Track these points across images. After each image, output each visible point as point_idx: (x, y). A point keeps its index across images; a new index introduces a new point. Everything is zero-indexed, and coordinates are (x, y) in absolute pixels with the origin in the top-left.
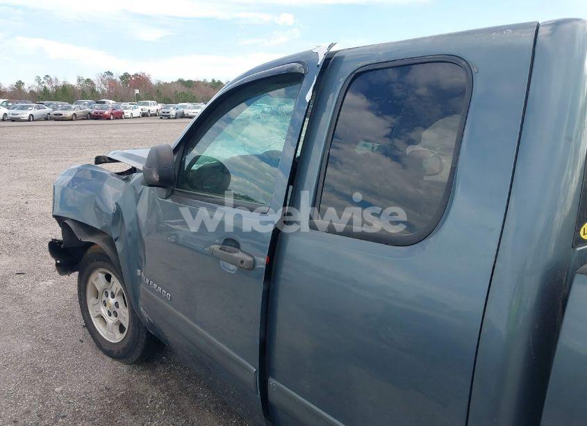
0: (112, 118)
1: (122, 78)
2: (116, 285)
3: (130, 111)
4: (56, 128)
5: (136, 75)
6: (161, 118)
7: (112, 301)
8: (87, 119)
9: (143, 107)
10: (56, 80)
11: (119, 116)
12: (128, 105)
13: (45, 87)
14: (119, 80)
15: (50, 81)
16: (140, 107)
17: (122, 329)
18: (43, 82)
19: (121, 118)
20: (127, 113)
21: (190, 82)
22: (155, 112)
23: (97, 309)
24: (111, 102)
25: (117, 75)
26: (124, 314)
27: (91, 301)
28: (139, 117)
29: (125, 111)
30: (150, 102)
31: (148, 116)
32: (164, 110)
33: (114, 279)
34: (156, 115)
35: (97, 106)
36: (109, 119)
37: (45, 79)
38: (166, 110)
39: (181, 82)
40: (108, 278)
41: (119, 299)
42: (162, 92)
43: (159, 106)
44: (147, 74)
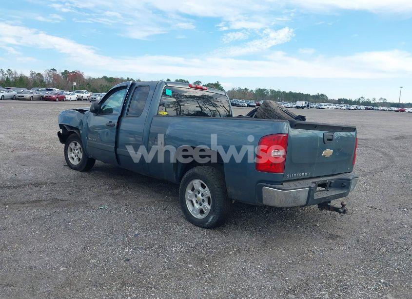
0: (57, 100)
1: (63, 74)
2: (79, 145)
3: (70, 96)
4: (21, 104)
5: (73, 72)
6: (90, 102)
7: (77, 152)
8: (40, 100)
9: (78, 94)
10: (16, 72)
11: (62, 99)
12: (68, 92)
13: (7, 78)
14: (61, 75)
15: (11, 73)
16: (77, 94)
17: (79, 159)
18: (6, 74)
19: (64, 101)
20: (68, 97)
21: (111, 78)
22: (86, 98)
23: (71, 155)
24: (57, 90)
25: (59, 71)
26: (81, 155)
27: (69, 153)
28: (75, 100)
29: (66, 96)
30: (83, 91)
31: (81, 100)
32: (92, 97)
33: (78, 144)
34: (86, 100)
35: (47, 92)
36: (56, 101)
37: (7, 72)
38: (94, 97)
39: (105, 78)
40: (76, 144)
41: (79, 150)
42: (91, 84)
43: (89, 94)
44: (81, 72)
